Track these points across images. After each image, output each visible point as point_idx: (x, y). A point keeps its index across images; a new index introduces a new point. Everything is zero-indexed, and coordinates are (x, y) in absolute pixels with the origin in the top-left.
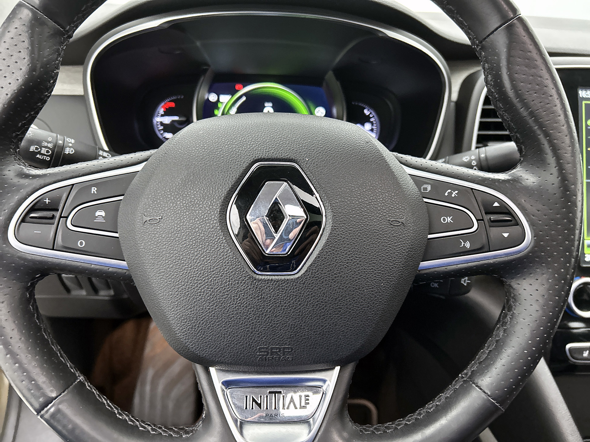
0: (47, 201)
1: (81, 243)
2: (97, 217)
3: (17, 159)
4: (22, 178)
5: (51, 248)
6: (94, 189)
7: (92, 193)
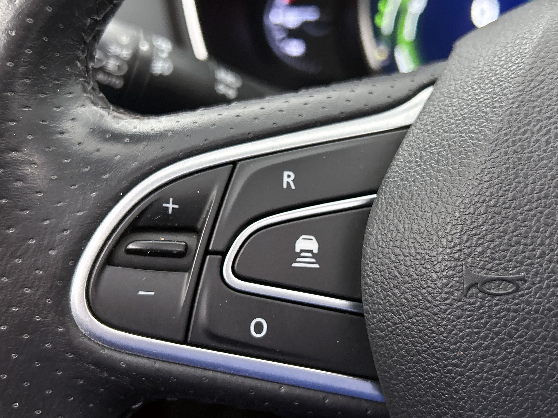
0: (171, 206)
1: (259, 328)
2: (298, 255)
3: (89, 88)
4: (106, 140)
5: (180, 337)
6: (289, 176)
7: (285, 186)
